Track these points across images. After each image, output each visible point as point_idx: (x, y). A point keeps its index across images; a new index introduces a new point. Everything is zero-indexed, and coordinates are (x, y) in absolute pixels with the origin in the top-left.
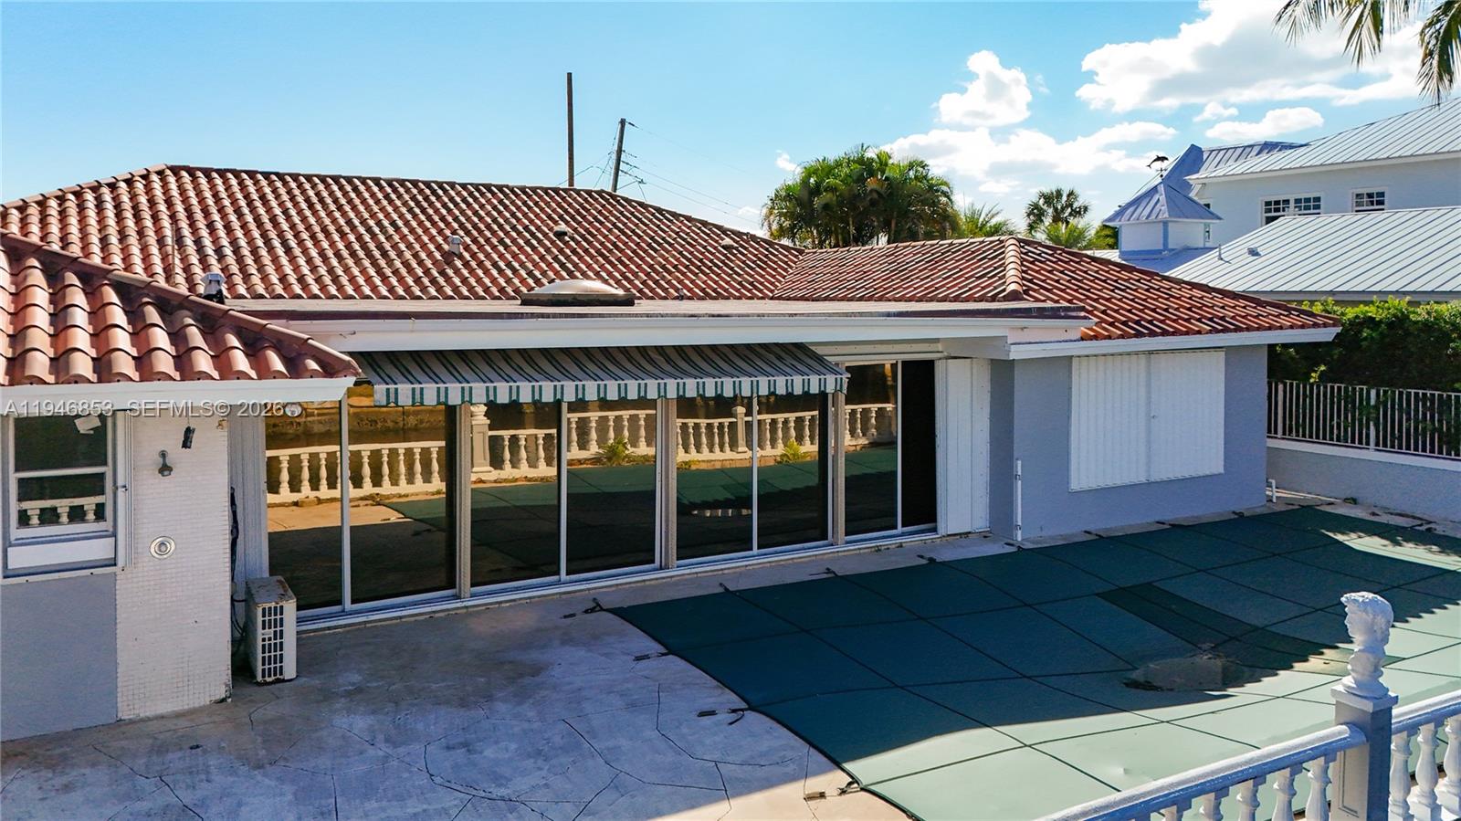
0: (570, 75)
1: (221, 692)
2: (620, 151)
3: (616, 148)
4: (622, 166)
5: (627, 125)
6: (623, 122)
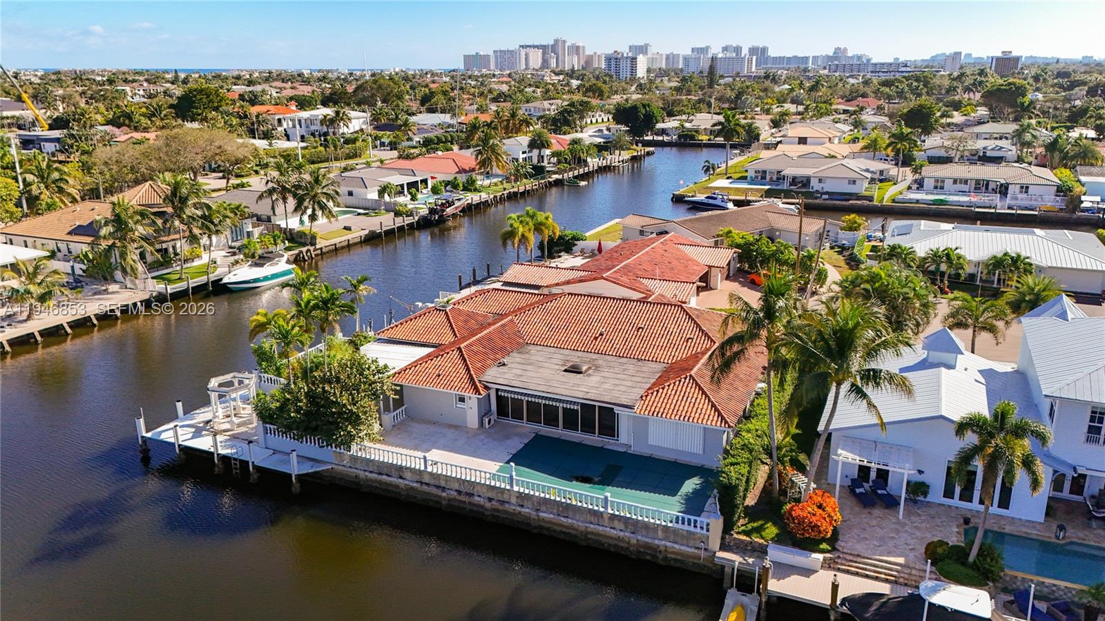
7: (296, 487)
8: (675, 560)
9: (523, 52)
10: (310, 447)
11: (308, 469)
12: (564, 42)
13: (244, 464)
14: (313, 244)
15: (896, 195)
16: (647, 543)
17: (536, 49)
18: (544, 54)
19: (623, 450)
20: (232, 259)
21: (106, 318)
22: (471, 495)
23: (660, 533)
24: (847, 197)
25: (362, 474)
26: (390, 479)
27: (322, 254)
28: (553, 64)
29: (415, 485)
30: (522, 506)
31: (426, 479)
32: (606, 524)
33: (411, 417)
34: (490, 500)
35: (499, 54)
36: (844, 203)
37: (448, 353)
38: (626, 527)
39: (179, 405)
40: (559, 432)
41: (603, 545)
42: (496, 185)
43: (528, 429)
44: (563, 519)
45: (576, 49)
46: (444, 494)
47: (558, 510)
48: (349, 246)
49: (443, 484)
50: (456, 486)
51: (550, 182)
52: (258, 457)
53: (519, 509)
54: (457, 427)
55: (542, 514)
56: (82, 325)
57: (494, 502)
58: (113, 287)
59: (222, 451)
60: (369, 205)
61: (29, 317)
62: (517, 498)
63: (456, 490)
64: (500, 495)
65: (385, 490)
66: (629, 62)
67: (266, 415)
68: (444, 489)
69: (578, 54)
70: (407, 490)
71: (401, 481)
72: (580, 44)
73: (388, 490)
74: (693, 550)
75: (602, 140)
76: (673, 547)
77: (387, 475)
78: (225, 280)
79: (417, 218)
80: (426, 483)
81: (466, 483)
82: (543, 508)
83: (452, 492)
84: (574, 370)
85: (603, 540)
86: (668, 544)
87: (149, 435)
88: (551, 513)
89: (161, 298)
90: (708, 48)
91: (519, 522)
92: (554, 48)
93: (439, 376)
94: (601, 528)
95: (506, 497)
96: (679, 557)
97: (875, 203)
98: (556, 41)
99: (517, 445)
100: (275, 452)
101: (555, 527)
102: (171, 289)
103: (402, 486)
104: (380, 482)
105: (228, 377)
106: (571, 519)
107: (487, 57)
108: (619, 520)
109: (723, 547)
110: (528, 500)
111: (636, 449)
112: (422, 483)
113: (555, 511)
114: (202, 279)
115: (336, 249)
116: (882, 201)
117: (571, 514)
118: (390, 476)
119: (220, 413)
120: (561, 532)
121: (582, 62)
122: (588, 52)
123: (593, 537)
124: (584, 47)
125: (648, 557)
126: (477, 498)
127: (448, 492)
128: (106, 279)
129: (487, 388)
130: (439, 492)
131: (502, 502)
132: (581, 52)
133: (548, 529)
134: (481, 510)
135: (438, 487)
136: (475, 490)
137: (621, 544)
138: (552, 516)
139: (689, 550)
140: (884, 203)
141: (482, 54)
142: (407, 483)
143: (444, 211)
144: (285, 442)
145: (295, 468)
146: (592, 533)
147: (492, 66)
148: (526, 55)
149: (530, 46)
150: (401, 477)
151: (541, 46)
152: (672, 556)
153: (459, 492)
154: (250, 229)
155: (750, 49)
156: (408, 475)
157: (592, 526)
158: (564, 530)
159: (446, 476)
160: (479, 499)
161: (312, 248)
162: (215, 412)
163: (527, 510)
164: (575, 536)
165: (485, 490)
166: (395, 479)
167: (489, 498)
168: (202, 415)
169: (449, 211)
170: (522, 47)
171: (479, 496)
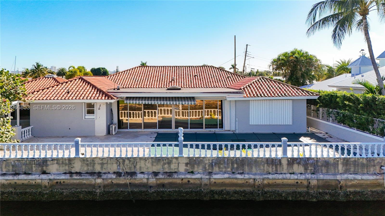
0: (235, 36)
1: (105, 134)
2: (246, 52)
3: (245, 51)
4: (247, 55)
5: (248, 46)
6: (247, 45)
8: (355, 193)
16: (326, 181)
22: (133, 174)
23: (340, 167)
26: (30, 177)
29: (63, 177)
30: (192, 172)
31: (77, 167)
32: (285, 171)
34: (156, 174)
37: (71, 81)
38: (306, 169)
41: (281, 195)
44: (239, 176)
46: (99, 181)
47: (232, 168)
49: (98, 168)
50: (114, 168)
53: (189, 176)
55: (215, 176)
57: (160, 176)
62: (187, 164)
63: (114, 173)
64: (166, 166)
65: (21, 193)
68: (99, 174)
70: (52, 186)
71: (44, 177)
73: (26, 193)
74: (375, 177)
76: (355, 179)
77: (25, 173)
80: (77, 173)
81: (127, 162)
82: (216, 169)
83: (110, 176)
85: (280, 190)
86: (351, 177)
88: (225, 172)
91: (187, 193)
93: (68, 93)
94: (280, 176)
95: (173, 167)
96: (358, 190)
101: (228, 189)
103: (46, 183)
104: (15, 186)
106: (248, 174)
108: (299, 163)
110: (198, 164)
112: (71, 173)
113: (229, 169)
117: (246, 168)
118: (29, 174)
120: (236, 192)
123: (270, 189)
125: (327, 197)
126: (140, 176)
127: (104, 176)
130: (92, 180)
131: (170, 174)
133: (221, 193)
134: (144, 189)
135: (92, 174)
136: (138, 167)
137: (299, 190)
138: (226, 176)
139: (371, 177)
142: (52, 177)
146: (269, 185)
150: (44, 173)
152: (352, 190)
153: (118, 174)
156: (53, 168)
157: (270, 176)
158: (238, 189)
159: (102, 159)
160: (142, 176)
163: (198, 176)
164: (251, 193)
165: (149, 165)
166: (37, 177)
167: (154, 172)
171: (142, 173)
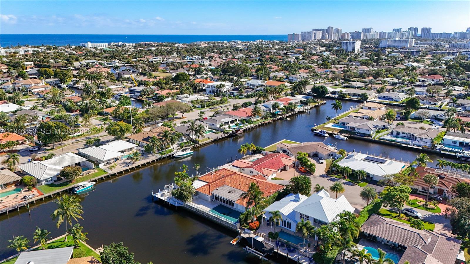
7: (176, 209)
9: (314, 33)
10: (180, 201)
11: (179, 205)
12: (332, 28)
13: (169, 203)
14: (198, 143)
15: (380, 136)
16: (229, 226)
17: (320, 31)
18: (323, 33)
19: (234, 209)
20: (177, 148)
21: (148, 163)
22: (204, 214)
23: (231, 225)
24: (365, 135)
25: (188, 208)
27: (200, 146)
28: (327, 37)
31: (197, 210)
32: (223, 222)
33: (200, 198)
34: (207, 215)
35: (303, 33)
36: (363, 137)
37: (207, 186)
38: (226, 223)
39: (159, 190)
40: (225, 204)
42: (258, 120)
43: (220, 203)
45: (338, 31)
48: (208, 143)
51: (278, 119)
52: (171, 202)
53: (211, 218)
54: (207, 201)
55: (214, 219)
56: (143, 165)
58: (150, 155)
59: (165, 200)
60: (217, 129)
61: (133, 163)
62: (211, 216)
63: (202, 213)
66: (352, 44)
67: (173, 194)
69: (338, 33)
71: (193, 210)
72: (340, 29)
75: (305, 99)
77: (191, 208)
78: (174, 155)
79: (229, 134)
84: (230, 192)
86: (232, 227)
87: (154, 195)
89: (160, 159)
90: (401, 29)
92: (327, 31)
93: (204, 190)
97: (372, 139)
98: (329, 28)
99: (216, 206)
100: (174, 201)
102: (162, 156)
104: (190, 210)
105: (168, 185)
106: (218, 221)
107: (298, 35)
109: (239, 229)
111: (237, 210)
114: (170, 154)
115: (204, 144)
116: (374, 138)
119: (166, 192)
120: (217, 223)
121: (340, 36)
122: (343, 32)
124: (341, 30)
125: (229, 229)
128: (149, 153)
129: (212, 194)
131: (209, 216)
132: (340, 32)
133: (215, 222)
134: (205, 217)
135: (199, 212)
137: (225, 226)
138: (216, 220)
139: (234, 228)
140: (375, 139)
141: (296, 33)
143: (236, 133)
144: (176, 200)
145: (176, 205)
146: (221, 223)
147: (300, 39)
148: (315, 34)
149: (317, 30)
151: (322, 30)
152: (232, 229)
154: (183, 138)
155: (422, 29)
156: (195, 209)
159: (200, 210)
161: (198, 145)
162: (165, 192)
168: (163, 192)
169: (239, 132)
170: (313, 30)
